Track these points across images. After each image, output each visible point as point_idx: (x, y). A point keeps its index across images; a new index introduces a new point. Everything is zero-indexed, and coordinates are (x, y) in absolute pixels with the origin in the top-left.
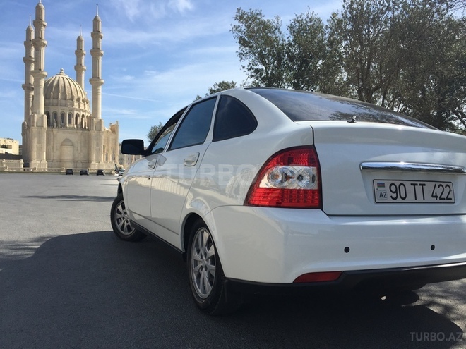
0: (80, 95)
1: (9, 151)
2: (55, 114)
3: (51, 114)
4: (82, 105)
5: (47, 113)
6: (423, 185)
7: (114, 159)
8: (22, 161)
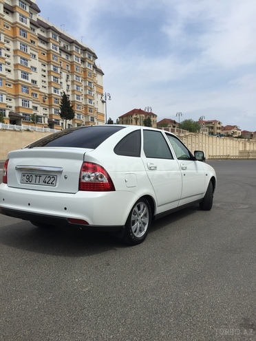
6: (40, 177)
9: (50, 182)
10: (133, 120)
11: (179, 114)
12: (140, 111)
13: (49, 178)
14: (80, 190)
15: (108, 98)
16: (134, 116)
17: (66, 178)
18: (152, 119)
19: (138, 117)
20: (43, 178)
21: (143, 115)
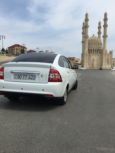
0: (99, 42)
1: (78, 62)
2: (91, 49)
3: (90, 50)
4: (100, 45)
5: (89, 50)
6: (26, 76)
7: (111, 64)
8: (81, 65)
9: (33, 78)
10: (15, 49)
11: (38, 48)
12: (18, 46)
13: (32, 76)
14: (49, 82)
15: (4, 38)
16: (16, 48)
17: (42, 76)
18: (25, 49)
19: (18, 48)
20: (28, 76)
21: (20, 48)
